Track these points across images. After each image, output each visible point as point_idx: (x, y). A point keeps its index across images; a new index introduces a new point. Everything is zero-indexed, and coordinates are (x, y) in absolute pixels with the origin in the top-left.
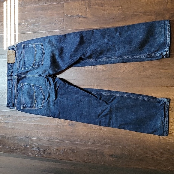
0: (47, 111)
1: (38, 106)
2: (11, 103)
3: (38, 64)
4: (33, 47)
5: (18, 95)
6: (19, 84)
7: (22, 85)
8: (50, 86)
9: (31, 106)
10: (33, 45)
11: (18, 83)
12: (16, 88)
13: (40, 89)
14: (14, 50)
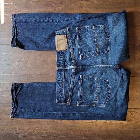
0: (111, 111)
1: (99, 103)
2: (62, 98)
3: (103, 50)
4: (91, 30)
5: (73, 89)
6: (77, 76)
7: (81, 77)
8: (122, 81)
9: (90, 103)
10: (91, 27)
11: (75, 75)
12: (71, 81)
13: (106, 84)
14: (64, 34)
